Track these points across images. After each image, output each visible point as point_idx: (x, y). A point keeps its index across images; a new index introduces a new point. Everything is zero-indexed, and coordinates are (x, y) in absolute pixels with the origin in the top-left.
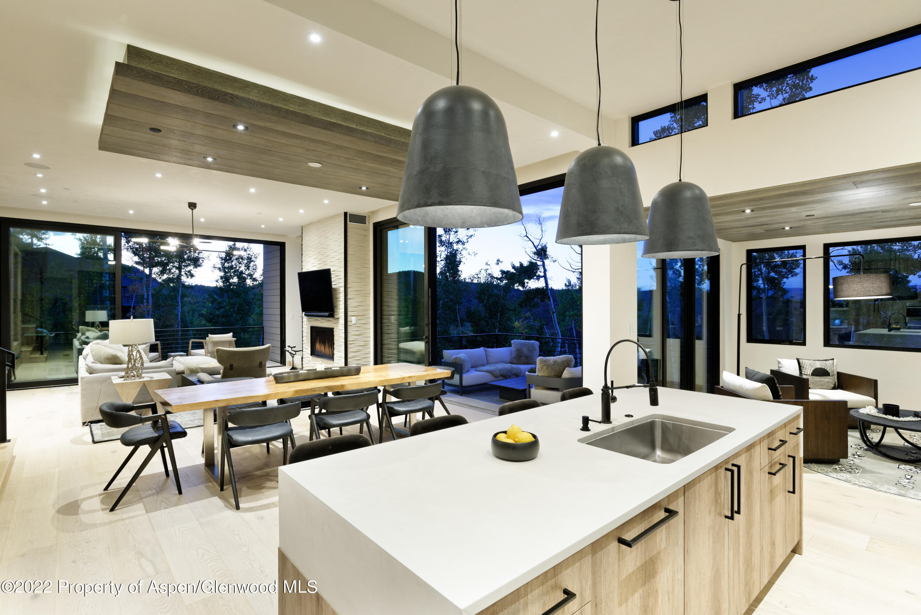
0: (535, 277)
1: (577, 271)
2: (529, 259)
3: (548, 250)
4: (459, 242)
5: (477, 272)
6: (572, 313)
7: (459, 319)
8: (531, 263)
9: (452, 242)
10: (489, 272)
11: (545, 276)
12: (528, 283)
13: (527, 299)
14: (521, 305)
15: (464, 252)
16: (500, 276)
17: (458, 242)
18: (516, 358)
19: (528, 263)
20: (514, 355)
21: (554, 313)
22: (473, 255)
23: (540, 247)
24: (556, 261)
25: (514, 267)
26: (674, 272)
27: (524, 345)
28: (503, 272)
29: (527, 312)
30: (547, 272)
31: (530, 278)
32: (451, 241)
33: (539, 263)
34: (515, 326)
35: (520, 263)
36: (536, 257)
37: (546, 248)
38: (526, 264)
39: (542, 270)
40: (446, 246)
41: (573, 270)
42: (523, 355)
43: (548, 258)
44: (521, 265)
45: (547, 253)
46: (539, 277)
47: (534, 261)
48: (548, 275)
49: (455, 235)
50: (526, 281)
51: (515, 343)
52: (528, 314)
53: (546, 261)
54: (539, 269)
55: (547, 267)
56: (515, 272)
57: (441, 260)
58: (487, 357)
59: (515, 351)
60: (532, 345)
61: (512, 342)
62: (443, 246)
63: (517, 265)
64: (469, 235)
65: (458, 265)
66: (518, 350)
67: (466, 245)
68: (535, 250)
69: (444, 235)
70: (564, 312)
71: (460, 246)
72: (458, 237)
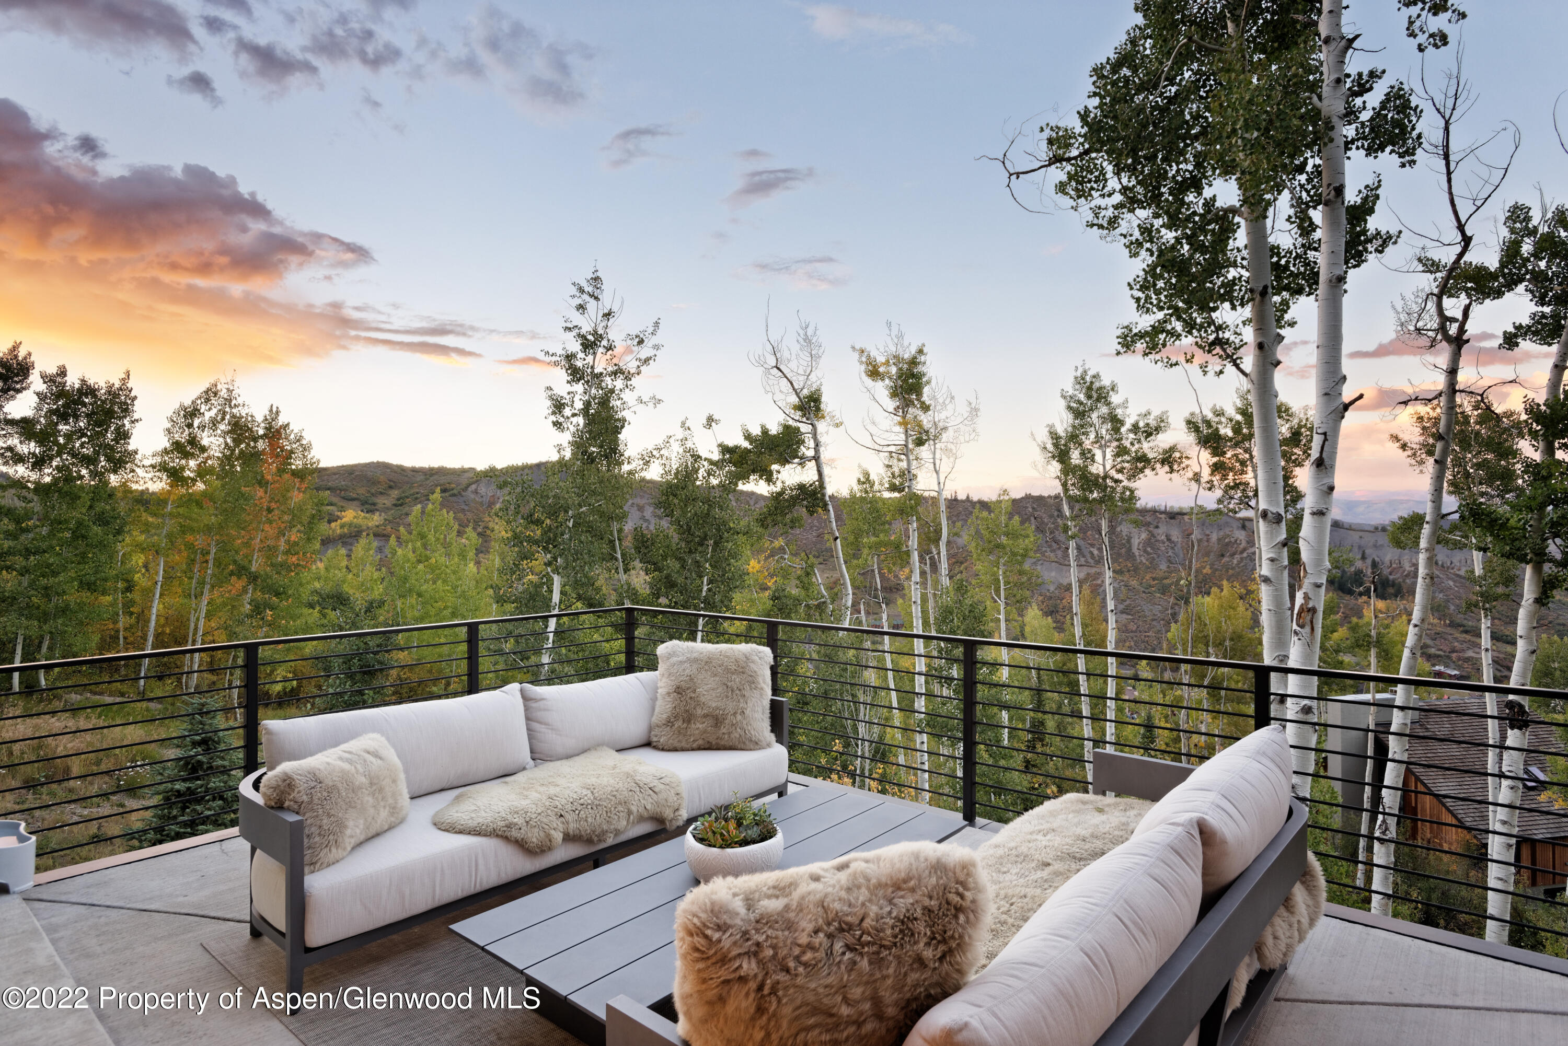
0: (796, 460)
1: (886, 449)
2: (781, 417)
3: (823, 399)
4: (617, 372)
5: (659, 441)
6: (873, 539)
7: (619, 556)
8: (787, 427)
9: (601, 374)
10: (689, 444)
11: (816, 458)
12: (779, 472)
13: (776, 508)
14: (762, 522)
15: (627, 396)
16: (716, 456)
17: (615, 373)
18: (669, 723)
19: (781, 429)
20: (663, 708)
21: (836, 538)
22: (651, 405)
23: (806, 392)
24: (841, 424)
25: (748, 437)
26: (1083, 454)
27: (707, 663)
28: (725, 449)
29: (775, 537)
30: (822, 449)
31: (784, 461)
32: (597, 370)
33: (805, 428)
34: (751, 570)
35: (763, 427)
36: (798, 415)
37: (820, 395)
38: (774, 429)
39: (812, 444)
40: (587, 382)
41: (877, 447)
42: (699, 712)
43: (823, 417)
44: (765, 432)
45: (822, 406)
46: (803, 461)
47: (791, 422)
48: (825, 455)
49: (608, 357)
50: (775, 467)
51: (670, 656)
52: (780, 542)
53: (821, 426)
54: (803, 442)
55: (822, 439)
56: (749, 447)
57: (574, 415)
58: (535, 726)
59: (669, 694)
60: (742, 668)
61: (661, 649)
62: (579, 380)
63: (756, 431)
64: (643, 357)
65: (617, 431)
66: (679, 691)
67: (634, 381)
68: (794, 400)
69: (581, 355)
70: (856, 538)
71: (619, 383)
72: (615, 361)
